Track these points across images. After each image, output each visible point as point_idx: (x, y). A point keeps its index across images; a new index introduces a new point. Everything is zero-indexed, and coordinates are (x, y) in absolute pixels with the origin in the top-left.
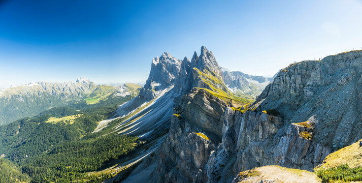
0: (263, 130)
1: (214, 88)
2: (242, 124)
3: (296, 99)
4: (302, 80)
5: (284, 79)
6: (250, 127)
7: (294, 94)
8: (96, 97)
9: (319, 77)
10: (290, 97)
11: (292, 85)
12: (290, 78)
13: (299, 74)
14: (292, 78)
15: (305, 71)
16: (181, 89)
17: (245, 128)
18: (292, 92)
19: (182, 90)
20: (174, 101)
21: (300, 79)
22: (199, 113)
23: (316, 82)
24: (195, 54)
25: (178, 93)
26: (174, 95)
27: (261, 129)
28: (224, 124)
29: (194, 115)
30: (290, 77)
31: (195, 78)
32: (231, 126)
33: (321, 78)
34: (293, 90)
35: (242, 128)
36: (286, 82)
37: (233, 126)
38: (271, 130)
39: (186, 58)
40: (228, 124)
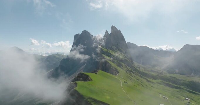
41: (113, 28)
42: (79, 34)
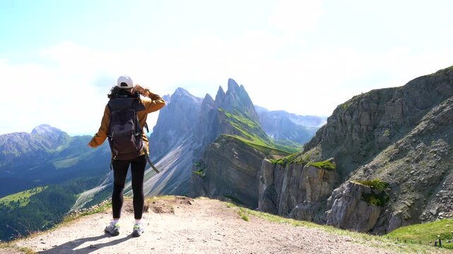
0: (312, 189)
1: (247, 134)
2: (285, 181)
3: (362, 147)
4: (370, 119)
5: (343, 119)
6: (295, 186)
7: (358, 139)
8: (72, 155)
9: (400, 112)
10: (352, 144)
11: (355, 127)
12: (352, 117)
13: (366, 110)
14: (355, 117)
15: (376, 104)
16: (203, 137)
17: (288, 186)
18: (355, 136)
19: (204, 139)
20: (194, 154)
21: (368, 117)
22: (227, 169)
23: (396, 121)
24: (221, 89)
25: (199, 143)
26: (194, 145)
27: (309, 189)
28: (261, 183)
29: (221, 172)
30: (351, 115)
31: (220, 122)
32: (270, 184)
33: (403, 115)
34: (357, 134)
35: (284, 187)
36: (346, 123)
37: (273, 185)
38: (323, 189)
39: (208, 95)
40: (265, 182)
41: (231, 82)
42: (169, 95)
